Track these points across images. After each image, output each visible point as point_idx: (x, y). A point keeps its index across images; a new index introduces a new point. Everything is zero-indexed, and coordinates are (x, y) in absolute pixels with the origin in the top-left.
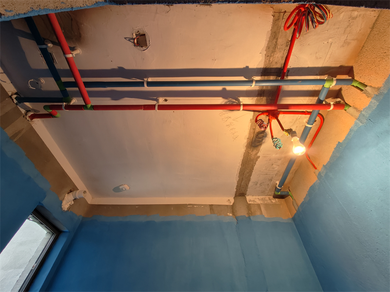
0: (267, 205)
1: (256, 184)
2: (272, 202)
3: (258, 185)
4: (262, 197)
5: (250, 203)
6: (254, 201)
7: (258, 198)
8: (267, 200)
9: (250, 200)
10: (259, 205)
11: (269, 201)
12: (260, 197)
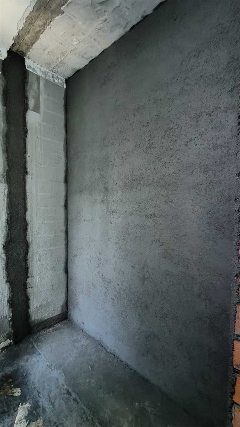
0: (47, 82)
1: (44, 50)
2: (54, 81)
3: (46, 52)
4: (45, 69)
5: (29, 69)
6: (34, 69)
7: (40, 69)
8: (49, 76)
9: (30, 67)
10: (38, 78)
11: (51, 79)
12: (42, 68)
